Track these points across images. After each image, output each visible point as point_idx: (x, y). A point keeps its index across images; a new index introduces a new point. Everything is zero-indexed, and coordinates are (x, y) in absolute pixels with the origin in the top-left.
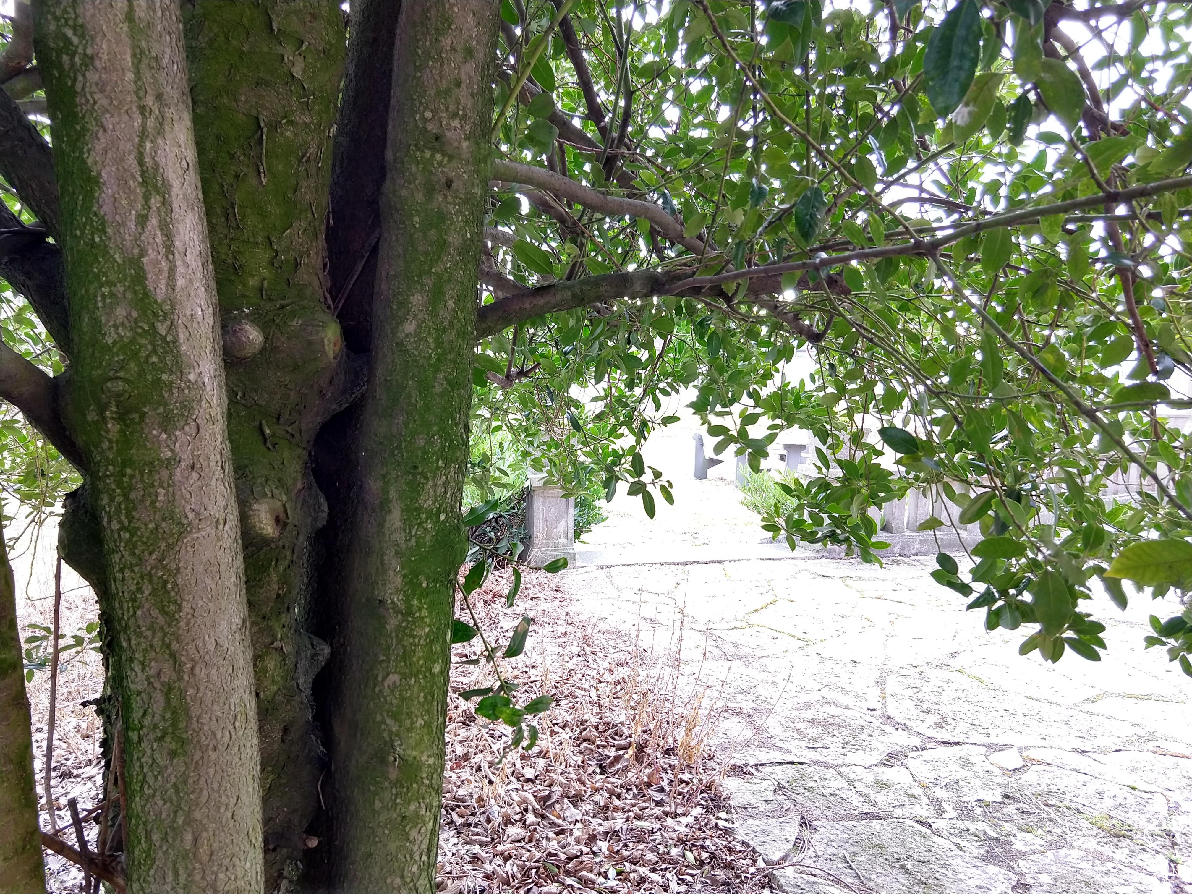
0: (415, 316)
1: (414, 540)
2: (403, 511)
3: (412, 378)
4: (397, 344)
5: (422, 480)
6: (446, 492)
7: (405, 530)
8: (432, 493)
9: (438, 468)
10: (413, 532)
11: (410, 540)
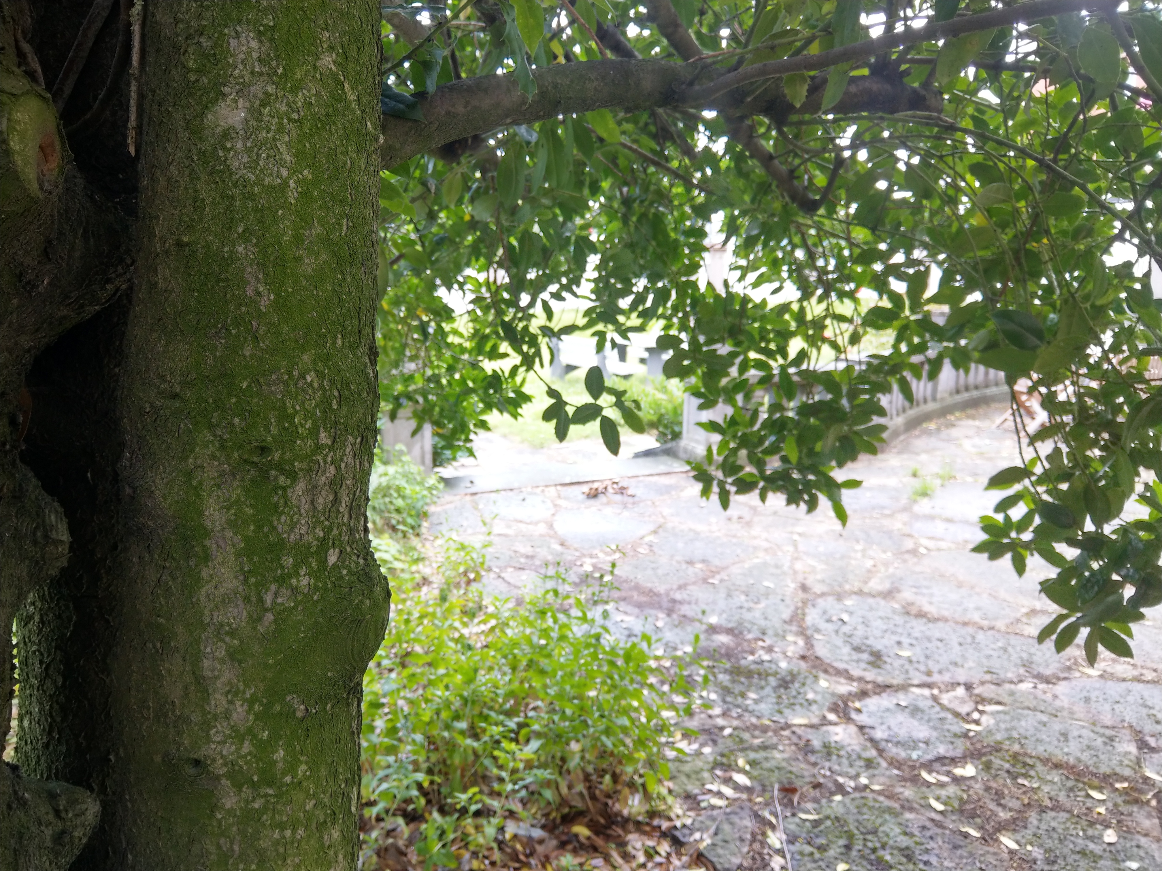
0: (243, 89)
1: (270, 617)
2: (239, 554)
3: (245, 237)
4: (202, 154)
5: (282, 480)
6: (336, 501)
7: (247, 599)
8: (305, 507)
9: (318, 448)
10: (268, 599)
11: (260, 619)
